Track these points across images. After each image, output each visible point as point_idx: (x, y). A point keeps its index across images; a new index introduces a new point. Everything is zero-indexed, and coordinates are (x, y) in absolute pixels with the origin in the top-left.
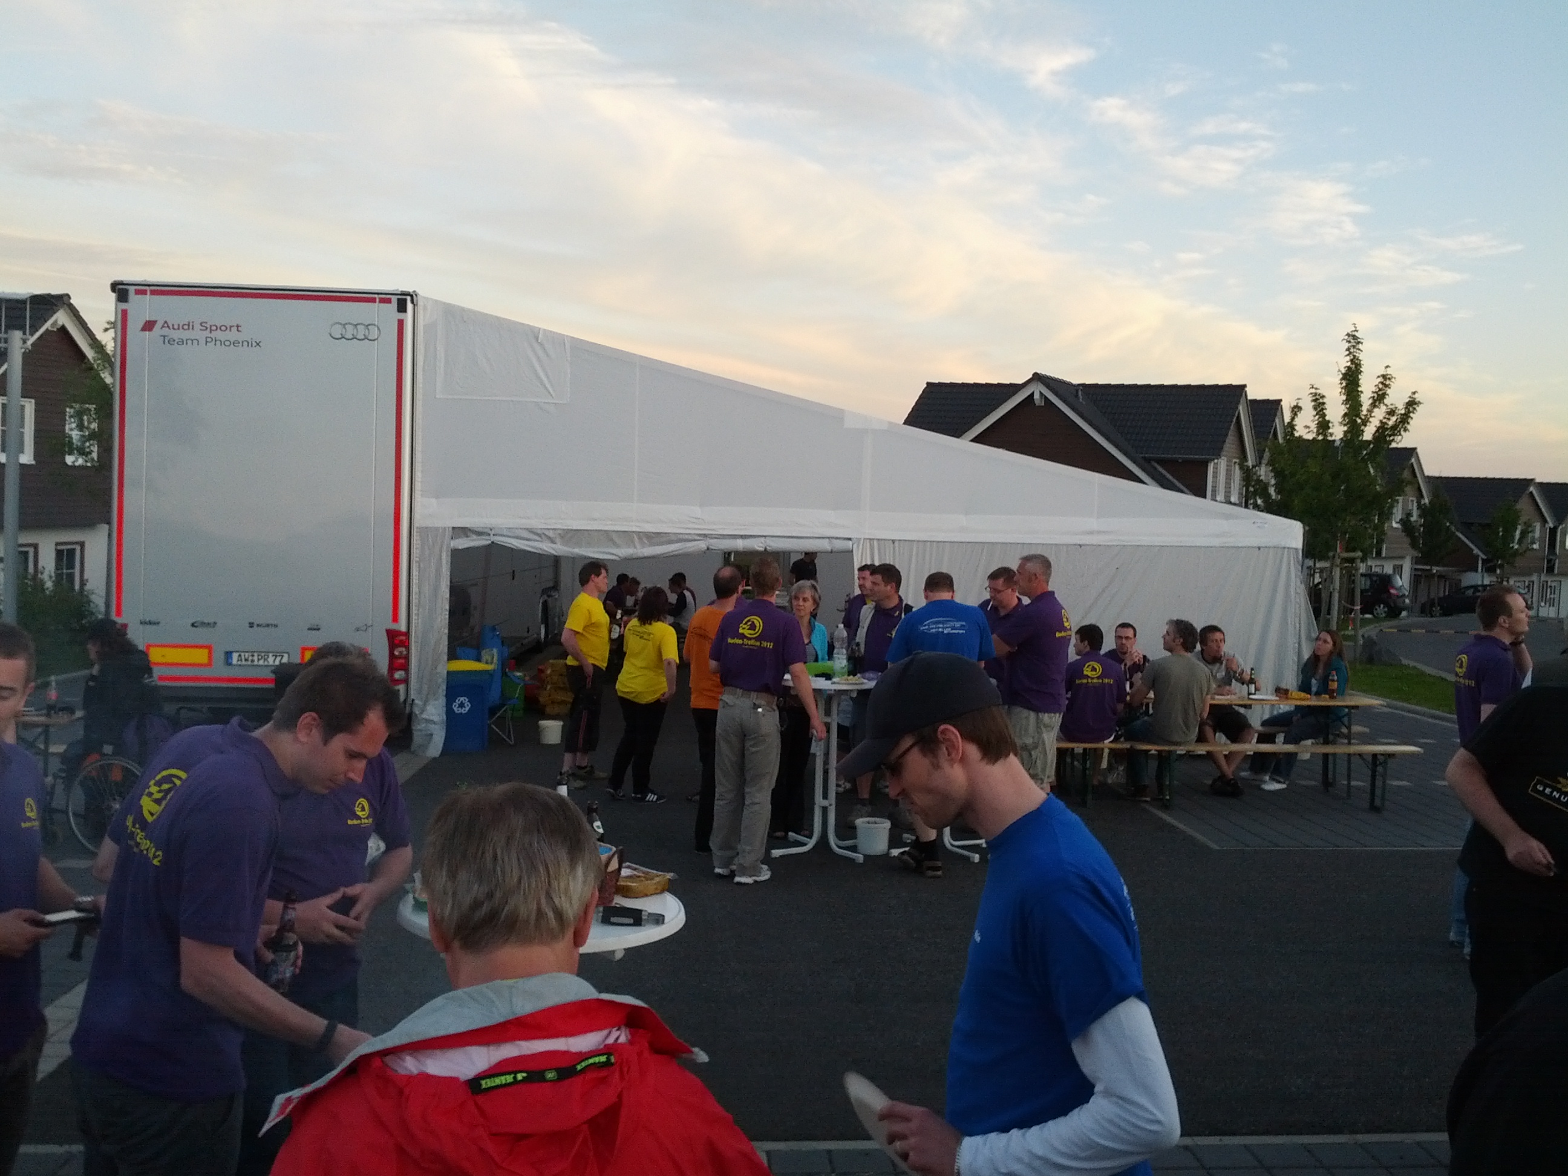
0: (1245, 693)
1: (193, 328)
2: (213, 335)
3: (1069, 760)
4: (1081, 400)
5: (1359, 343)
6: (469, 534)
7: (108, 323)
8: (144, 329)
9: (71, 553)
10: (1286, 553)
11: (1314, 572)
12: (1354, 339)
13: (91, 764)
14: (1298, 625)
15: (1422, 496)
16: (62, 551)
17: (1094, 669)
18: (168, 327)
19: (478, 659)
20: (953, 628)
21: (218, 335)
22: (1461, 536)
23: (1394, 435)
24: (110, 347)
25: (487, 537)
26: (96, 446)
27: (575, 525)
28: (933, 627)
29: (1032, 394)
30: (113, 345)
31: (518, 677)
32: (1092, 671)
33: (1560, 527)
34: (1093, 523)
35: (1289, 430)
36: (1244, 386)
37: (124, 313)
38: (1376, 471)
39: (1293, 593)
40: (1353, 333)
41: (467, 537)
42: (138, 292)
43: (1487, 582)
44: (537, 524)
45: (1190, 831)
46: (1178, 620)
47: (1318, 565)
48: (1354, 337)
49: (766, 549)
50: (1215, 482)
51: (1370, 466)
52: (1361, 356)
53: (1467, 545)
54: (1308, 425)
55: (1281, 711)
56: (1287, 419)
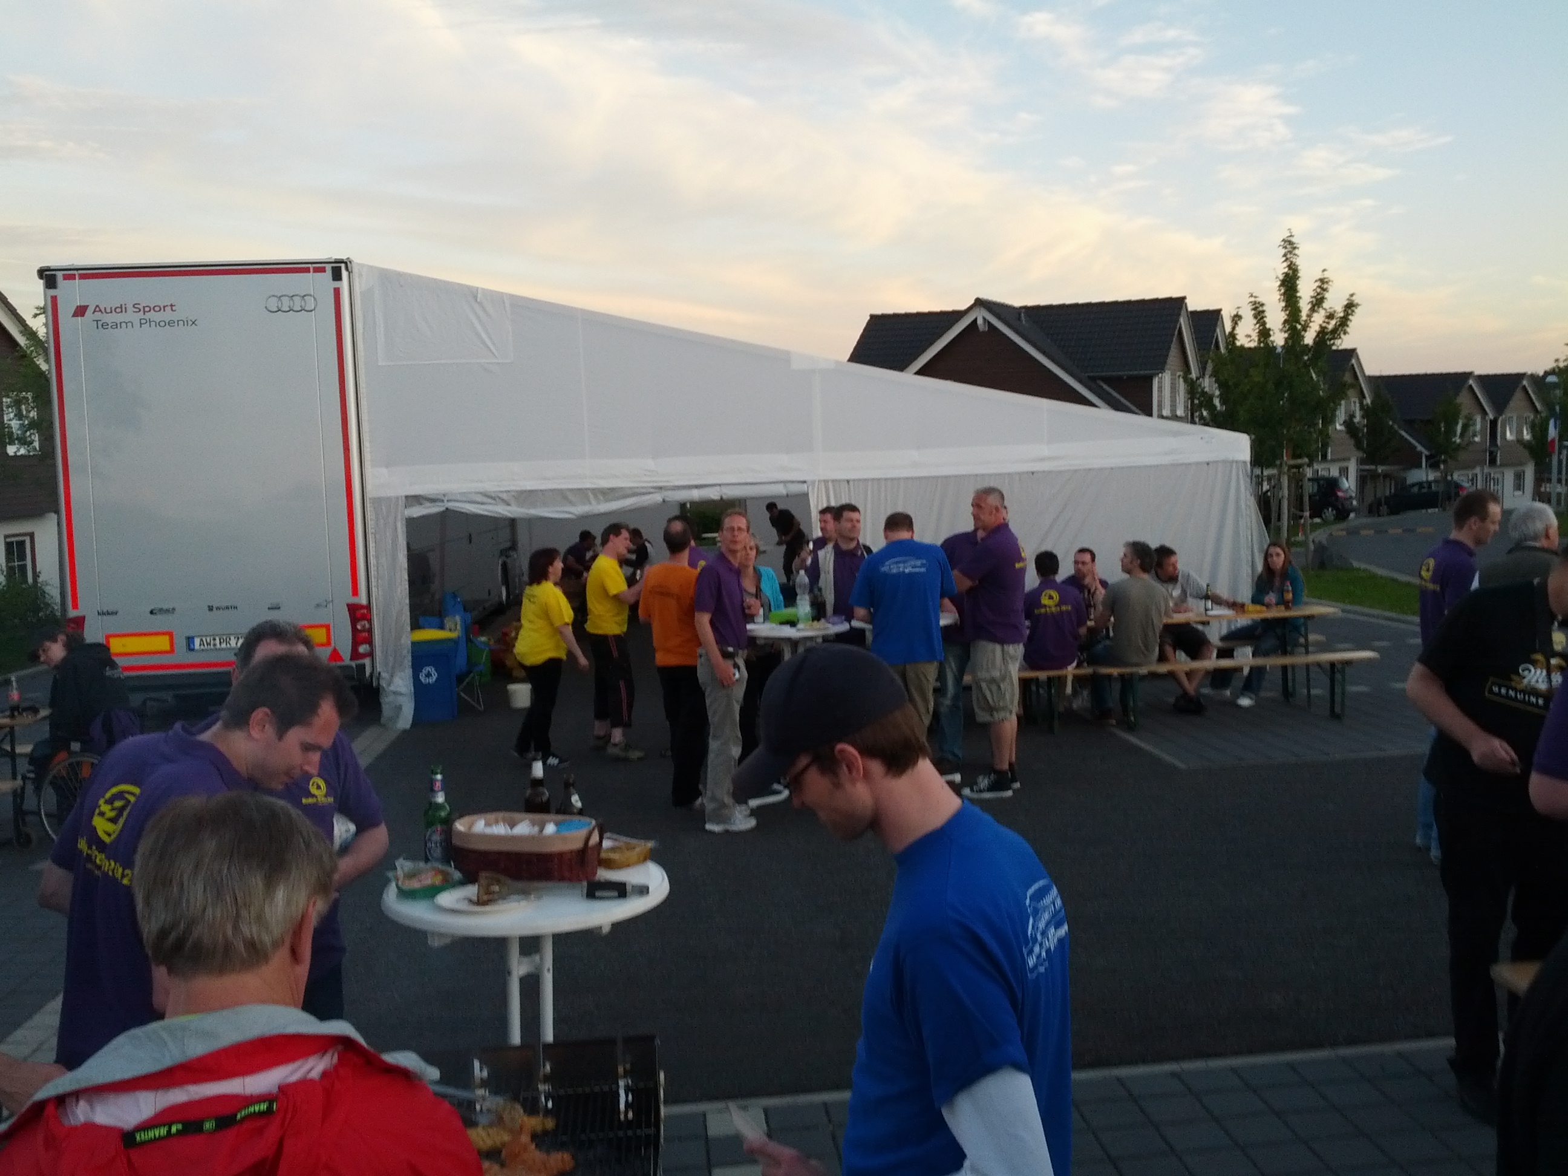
0: (1202, 610)
1: (126, 312)
2: (148, 316)
3: (1034, 688)
4: (1024, 322)
5: (1295, 248)
6: (422, 501)
7: (37, 308)
8: (75, 315)
9: (21, 544)
10: (1234, 466)
11: (1262, 480)
12: (1290, 244)
13: (60, 764)
14: (1250, 537)
15: (1364, 397)
16: (12, 543)
17: (1051, 597)
18: (100, 310)
19: (442, 627)
20: (914, 567)
21: (152, 315)
22: (1403, 433)
23: (1334, 338)
24: (42, 332)
25: (440, 504)
26: (37, 435)
27: (529, 485)
28: (894, 567)
29: (975, 320)
30: (45, 331)
31: (483, 643)
32: (1050, 600)
33: (1500, 419)
34: (1044, 450)
35: (1231, 339)
36: (1184, 298)
37: (54, 299)
38: (1318, 376)
39: (1243, 506)
40: (1289, 239)
41: (421, 504)
42: (66, 277)
43: (1431, 477)
44: (490, 487)
45: (1157, 752)
46: (1134, 543)
47: (1266, 473)
48: (1290, 243)
49: (722, 498)
50: (1160, 396)
51: (1312, 371)
52: (1299, 262)
53: (1410, 443)
54: (1249, 333)
55: (1239, 625)
56: (1228, 328)
